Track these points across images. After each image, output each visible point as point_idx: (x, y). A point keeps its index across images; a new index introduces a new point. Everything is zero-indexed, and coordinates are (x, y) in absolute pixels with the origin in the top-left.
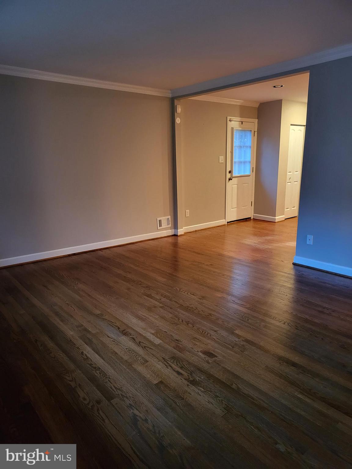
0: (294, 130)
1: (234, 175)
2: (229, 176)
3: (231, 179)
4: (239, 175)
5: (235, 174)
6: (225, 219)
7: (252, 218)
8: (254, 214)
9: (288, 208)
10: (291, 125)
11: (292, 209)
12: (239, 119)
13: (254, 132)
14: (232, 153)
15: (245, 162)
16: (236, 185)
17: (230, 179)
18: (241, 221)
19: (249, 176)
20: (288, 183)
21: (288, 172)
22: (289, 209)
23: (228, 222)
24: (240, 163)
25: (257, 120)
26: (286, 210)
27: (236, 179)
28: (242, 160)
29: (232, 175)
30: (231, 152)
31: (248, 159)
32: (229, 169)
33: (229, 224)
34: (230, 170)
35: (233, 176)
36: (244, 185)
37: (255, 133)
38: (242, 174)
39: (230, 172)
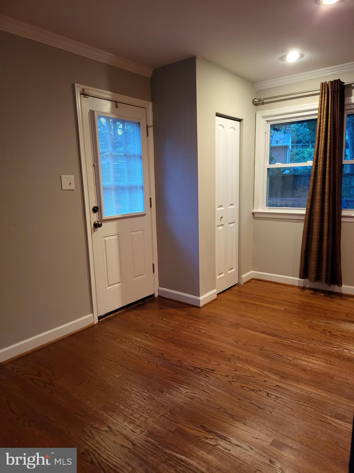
0: (223, 127)
1: (106, 216)
2: (92, 218)
3: (100, 226)
4: (119, 215)
5: (108, 212)
6: (92, 312)
7: (156, 296)
8: (161, 288)
9: (222, 273)
10: (218, 115)
11: (229, 272)
12: (107, 94)
13: (147, 127)
14: (96, 166)
15: (131, 189)
16: (115, 237)
17: (97, 226)
18: (133, 306)
19: (144, 215)
20: (218, 226)
21: (217, 206)
22: (223, 275)
23: (99, 318)
24: (119, 189)
25: (151, 103)
26: (218, 277)
27: (113, 224)
28: (125, 183)
29: (101, 215)
30: (94, 165)
31: (138, 181)
32: (91, 202)
33: (103, 321)
34: (94, 204)
35: (104, 218)
36: (132, 233)
37: (149, 129)
38: (128, 212)
39: (95, 210)
